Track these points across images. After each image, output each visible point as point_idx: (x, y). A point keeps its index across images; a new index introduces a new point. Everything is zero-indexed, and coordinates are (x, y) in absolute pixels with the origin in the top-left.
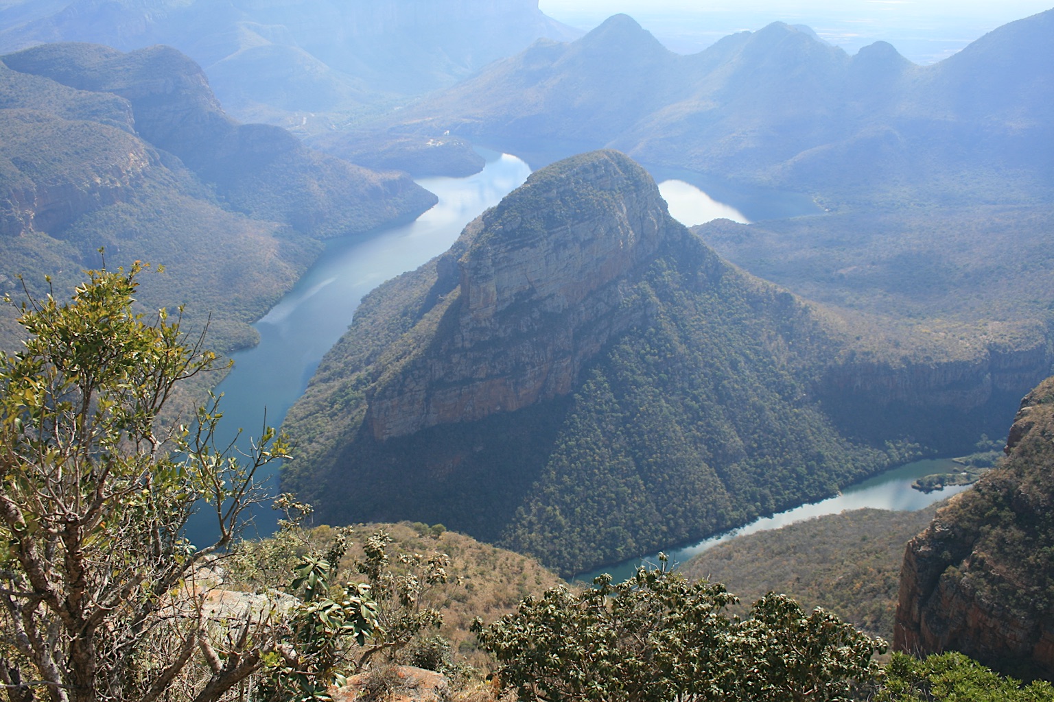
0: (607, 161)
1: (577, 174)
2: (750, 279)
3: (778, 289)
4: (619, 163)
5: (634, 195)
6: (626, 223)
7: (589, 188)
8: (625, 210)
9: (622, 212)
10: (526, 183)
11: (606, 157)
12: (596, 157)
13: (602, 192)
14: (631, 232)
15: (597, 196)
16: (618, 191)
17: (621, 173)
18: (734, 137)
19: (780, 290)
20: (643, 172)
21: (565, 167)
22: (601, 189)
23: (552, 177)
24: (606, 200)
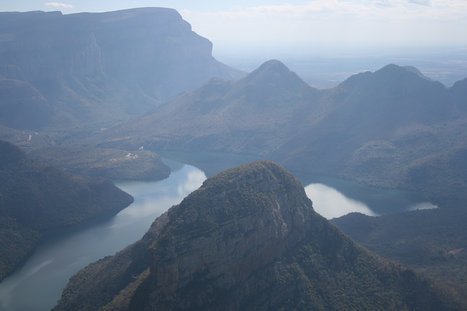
0: (264, 169)
1: (242, 179)
2: (379, 259)
3: (402, 267)
4: (274, 171)
5: (286, 196)
6: (280, 217)
7: (251, 190)
8: (279, 207)
9: (277, 209)
10: (202, 187)
11: (264, 167)
12: (256, 166)
13: (262, 193)
14: (284, 224)
15: (257, 196)
16: (273, 192)
17: (275, 178)
18: (362, 150)
19: (403, 268)
20: (293, 178)
21: (232, 174)
22: (260, 191)
23: (222, 182)
24: (264, 200)
